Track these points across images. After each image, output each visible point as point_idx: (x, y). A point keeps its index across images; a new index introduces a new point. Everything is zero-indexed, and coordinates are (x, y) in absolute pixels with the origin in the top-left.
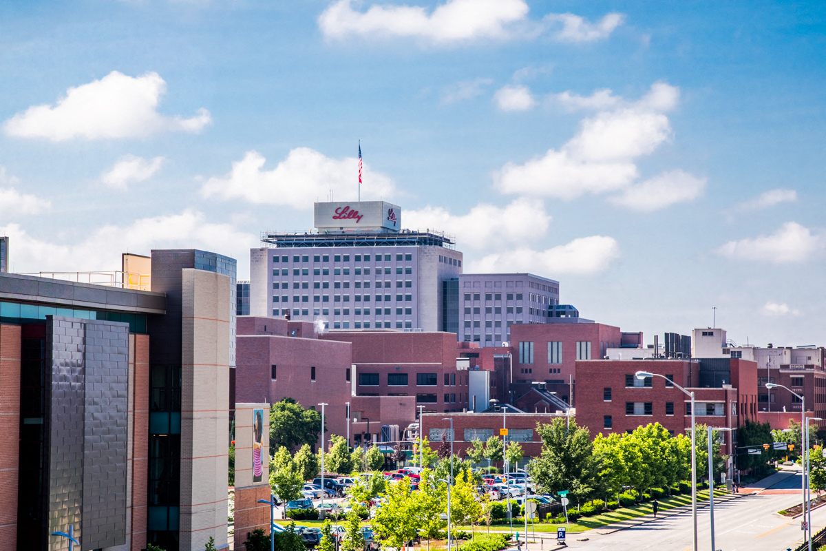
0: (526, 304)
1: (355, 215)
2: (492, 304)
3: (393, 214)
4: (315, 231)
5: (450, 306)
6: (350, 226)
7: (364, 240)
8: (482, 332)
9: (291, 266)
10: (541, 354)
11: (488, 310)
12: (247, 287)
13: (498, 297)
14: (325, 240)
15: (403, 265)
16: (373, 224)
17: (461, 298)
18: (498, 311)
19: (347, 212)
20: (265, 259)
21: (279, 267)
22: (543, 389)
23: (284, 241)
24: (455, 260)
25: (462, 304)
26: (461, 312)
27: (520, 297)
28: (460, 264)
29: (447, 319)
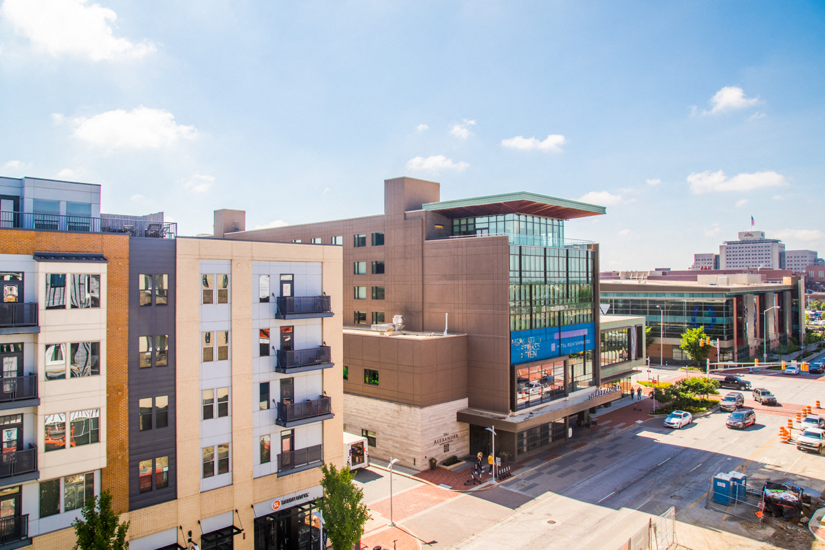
0: (808, 259)
1: (751, 235)
2: (796, 259)
3: (762, 234)
4: (739, 240)
5: (782, 259)
6: (749, 238)
7: (755, 242)
8: (793, 267)
9: (732, 250)
10: (816, 274)
11: (795, 261)
12: (719, 256)
13: (798, 257)
14: (742, 242)
15: (767, 249)
16: (757, 237)
17: (786, 257)
18: (798, 261)
19: (749, 234)
20: (724, 248)
21: (728, 250)
22: (819, 284)
23: (729, 243)
24: (783, 246)
25: (786, 259)
26: (786, 261)
27: (805, 257)
28: (784, 247)
29: (781, 264)
